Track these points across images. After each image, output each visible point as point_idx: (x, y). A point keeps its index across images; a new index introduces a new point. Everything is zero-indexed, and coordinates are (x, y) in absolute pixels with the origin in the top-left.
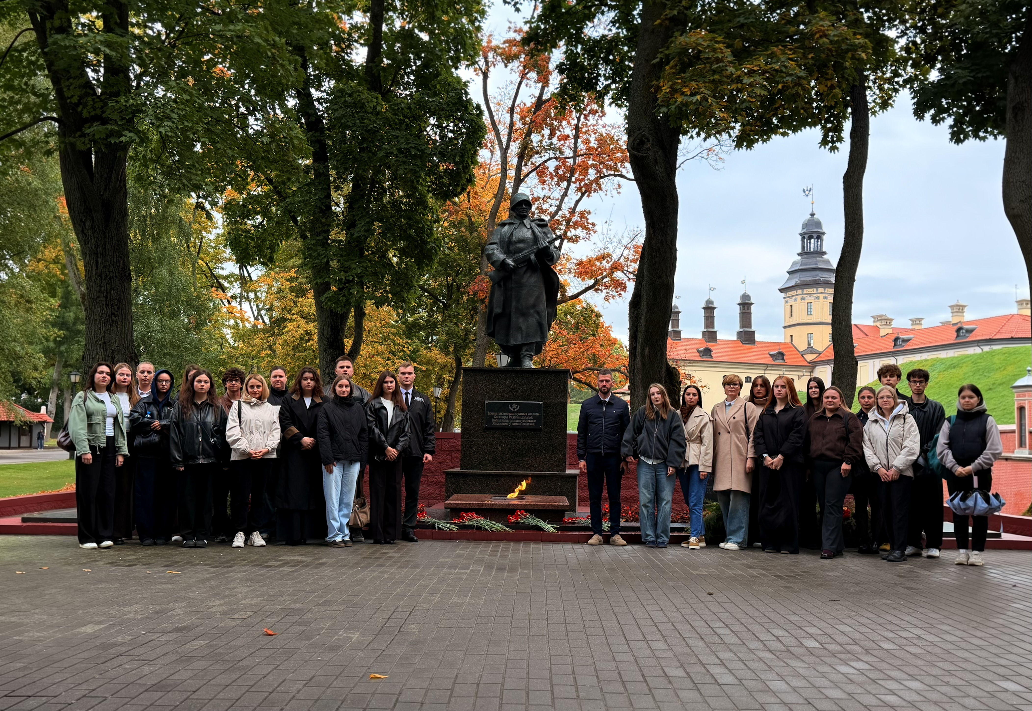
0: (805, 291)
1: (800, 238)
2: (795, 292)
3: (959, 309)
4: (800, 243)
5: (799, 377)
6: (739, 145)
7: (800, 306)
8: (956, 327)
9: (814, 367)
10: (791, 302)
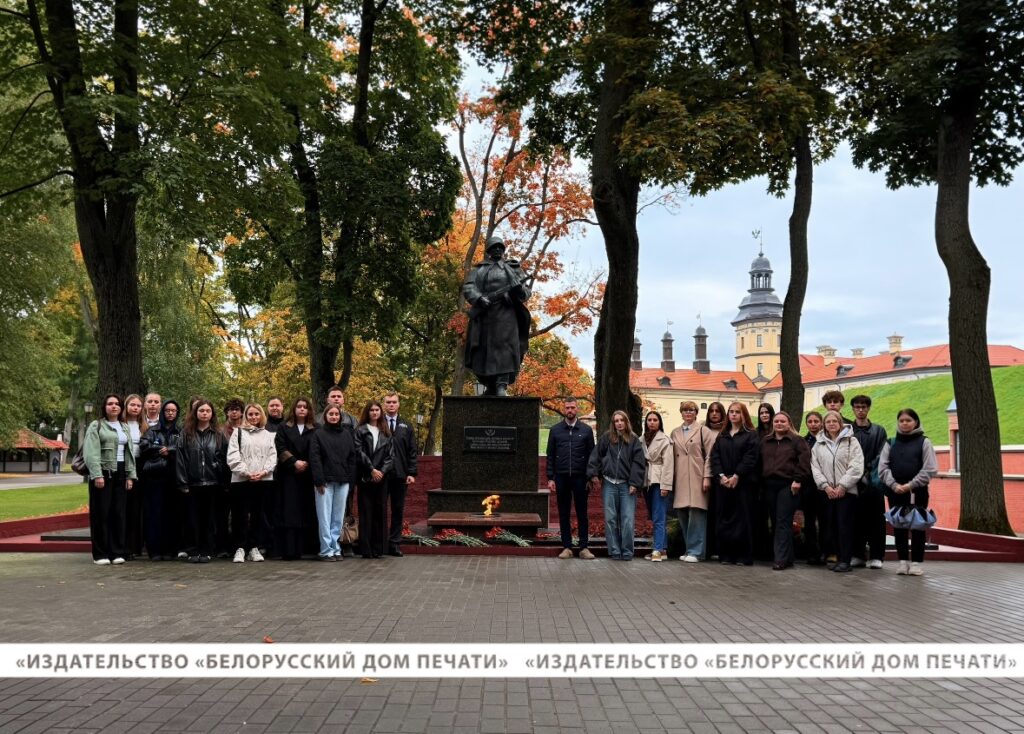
0: (755, 324)
1: (749, 276)
2: (744, 326)
3: (896, 340)
4: (750, 281)
5: (751, 403)
6: (693, 192)
7: (750, 339)
8: (894, 357)
9: (764, 394)
10: (742, 334)
